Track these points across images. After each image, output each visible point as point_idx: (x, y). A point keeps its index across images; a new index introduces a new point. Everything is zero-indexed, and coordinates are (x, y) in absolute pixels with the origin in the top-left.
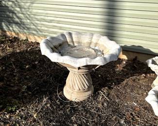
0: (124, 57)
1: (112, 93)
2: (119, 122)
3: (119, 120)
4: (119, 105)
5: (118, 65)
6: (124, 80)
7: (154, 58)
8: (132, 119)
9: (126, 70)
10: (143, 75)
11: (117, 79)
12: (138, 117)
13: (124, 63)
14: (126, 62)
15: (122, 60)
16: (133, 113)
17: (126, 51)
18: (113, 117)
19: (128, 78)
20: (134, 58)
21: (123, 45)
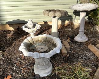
0: (12, 29)
1: (6, 53)
2: (12, 69)
3: (12, 68)
4: (11, 59)
5: (8, 35)
6: (13, 43)
7: (26, 25)
8: (21, 64)
9: (14, 36)
10: (25, 36)
11: (9, 43)
12: (24, 61)
13: (12, 32)
14: (14, 32)
15: (11, 31)
16: (21, 60)
17: (11, 24)
18: (8, 68)
19: (15, 41)
20: (18, 27)
21: (8, 21)
